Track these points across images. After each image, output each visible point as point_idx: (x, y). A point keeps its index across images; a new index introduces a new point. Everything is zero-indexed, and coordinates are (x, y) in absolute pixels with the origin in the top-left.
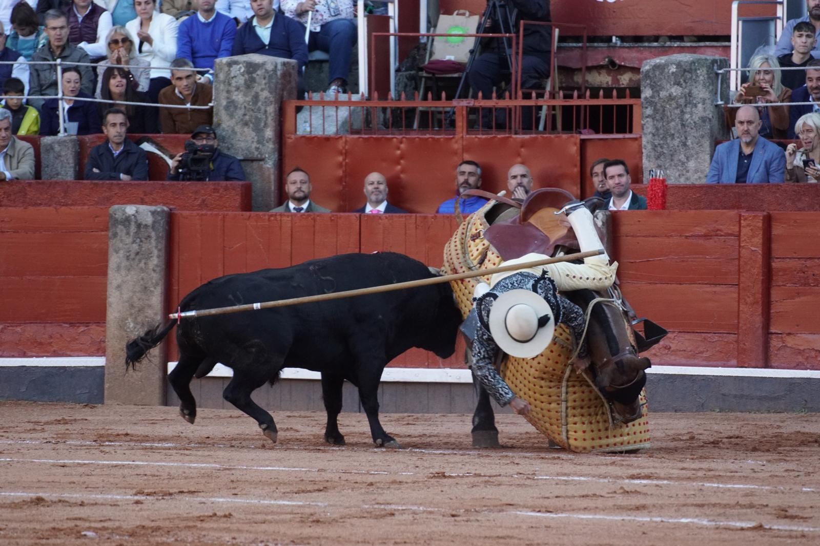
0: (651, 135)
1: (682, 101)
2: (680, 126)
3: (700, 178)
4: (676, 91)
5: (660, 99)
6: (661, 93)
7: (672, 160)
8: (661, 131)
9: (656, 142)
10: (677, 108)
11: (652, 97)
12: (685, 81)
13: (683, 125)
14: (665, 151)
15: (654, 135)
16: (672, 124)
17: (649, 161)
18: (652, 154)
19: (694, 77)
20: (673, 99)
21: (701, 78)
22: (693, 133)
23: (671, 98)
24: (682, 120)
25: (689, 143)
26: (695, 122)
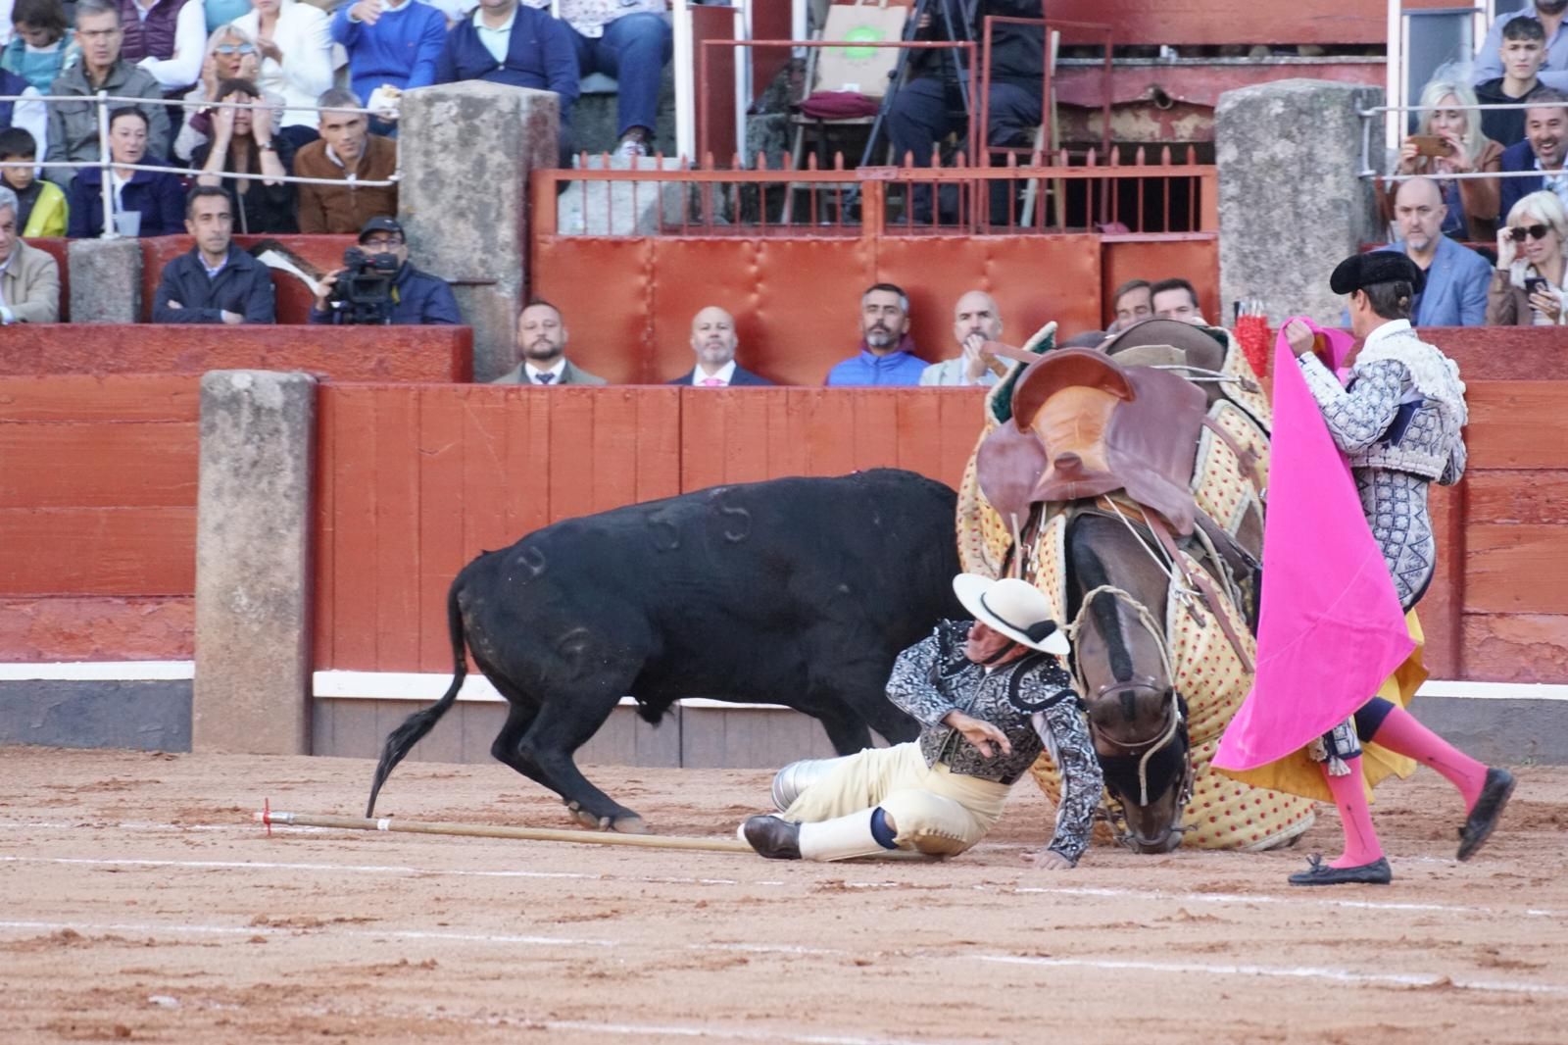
0: (1236, 235)
1: (1295, 170)
2: (1291, 217)
3: (1330, 316)
4: (1283, 149)
5: (1253, 165)
6: (1255, 153)
7: (1276, 282)
8: (1256, 228)
9: (1247, 249)
10: (1285, 183)
11: (1239, 161)
12: (1299, 129)
13: (1297, 215)
14: (1264, 266)
15: (1242, 235)
16: (1276, 213)
17: (1233, 284)
18: (1239, 271)
19: (1318, 123)
20: (1278, 166)
21: (1332, 124)
22: (1318, 230)
23: (1274, 164)
24: (1295, 204)
25: (1308, 250)
26: (1319, 210)
